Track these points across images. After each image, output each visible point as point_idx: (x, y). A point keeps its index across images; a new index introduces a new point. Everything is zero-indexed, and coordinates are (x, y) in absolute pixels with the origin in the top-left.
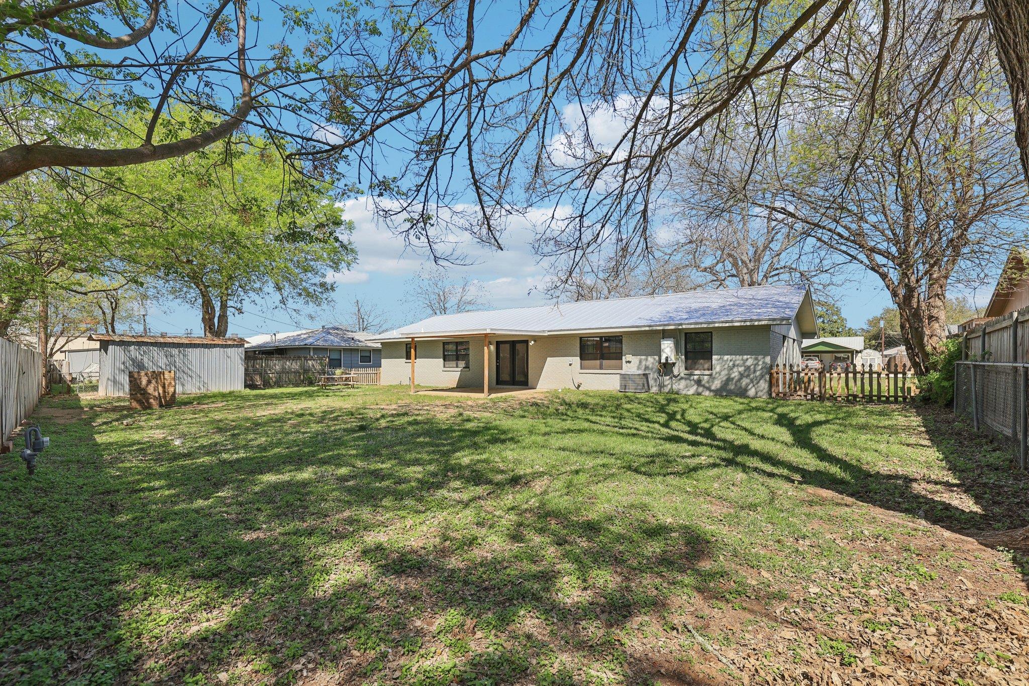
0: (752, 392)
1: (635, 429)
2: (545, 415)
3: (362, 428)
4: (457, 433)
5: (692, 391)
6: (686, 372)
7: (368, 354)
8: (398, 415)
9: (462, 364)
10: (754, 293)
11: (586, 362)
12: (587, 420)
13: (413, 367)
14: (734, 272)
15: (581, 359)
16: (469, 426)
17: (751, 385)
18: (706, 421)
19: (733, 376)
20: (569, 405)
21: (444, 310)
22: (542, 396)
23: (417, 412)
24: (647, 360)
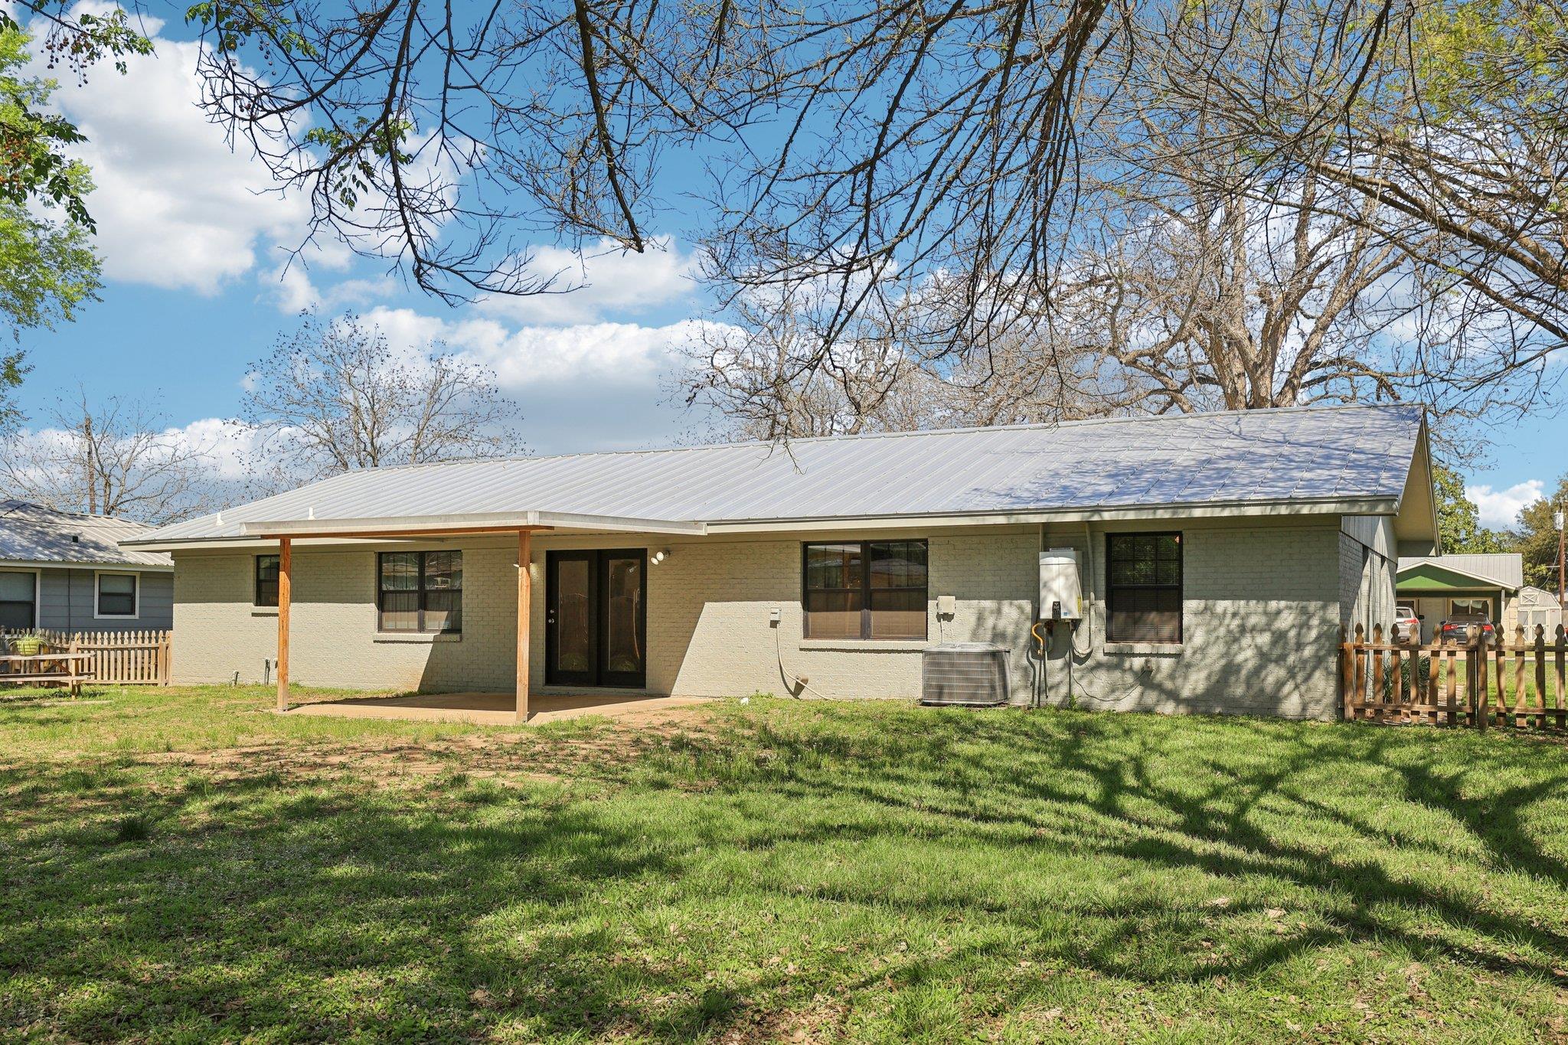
0: (1291, 705)
1: (1026, 820)
2: (729, 782)
3: (132, 832)
4: (466, 846)
5: (1127, 702)
6: (1110, 647)
7: (124, 587)
8: (247, 785)
9: (438, 620)
10: (1284, 427)
11: (820, 618)
12: (868, 795)
13: (284, 628)
14: (1209, 370)
15: (807, 607)
16: (492, 817)
17: (1288, 687)
18: (1217, 793)
19: (1240, 658)
20: (791, 745)
21: (374, 456)
22: (693, 719)
23: (305, 774)
24: (999, 611)
